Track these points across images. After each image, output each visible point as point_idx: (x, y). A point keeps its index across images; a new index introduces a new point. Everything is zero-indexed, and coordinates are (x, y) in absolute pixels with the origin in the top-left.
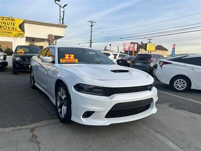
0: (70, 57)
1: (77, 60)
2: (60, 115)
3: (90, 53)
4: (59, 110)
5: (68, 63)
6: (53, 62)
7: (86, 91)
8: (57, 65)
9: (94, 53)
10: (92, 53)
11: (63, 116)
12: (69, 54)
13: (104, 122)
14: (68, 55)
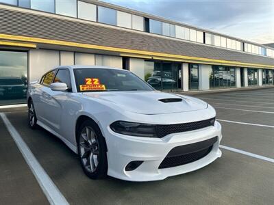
0: (93, 82)
1: (103, 86)
2: (87, 167)
3: (119, 75)
4: (85, 161)
5: (91, 91)
6: (70, 90)
7: (129, 131)
8: (75, 94)
9: (124, 76)
10: (121, 75)
11: (92, 170)
12: (92, 77)
13: (157, 175)
14: (90, 80)
